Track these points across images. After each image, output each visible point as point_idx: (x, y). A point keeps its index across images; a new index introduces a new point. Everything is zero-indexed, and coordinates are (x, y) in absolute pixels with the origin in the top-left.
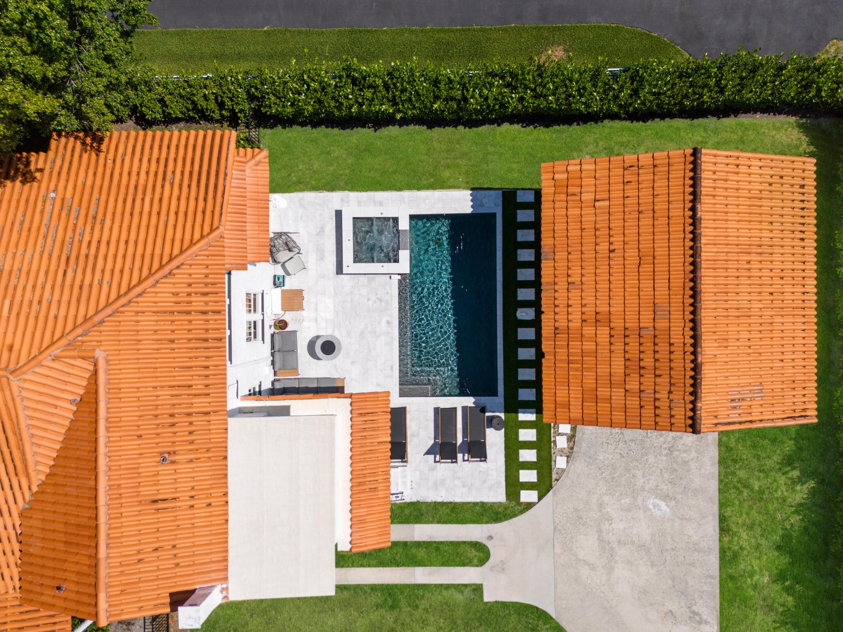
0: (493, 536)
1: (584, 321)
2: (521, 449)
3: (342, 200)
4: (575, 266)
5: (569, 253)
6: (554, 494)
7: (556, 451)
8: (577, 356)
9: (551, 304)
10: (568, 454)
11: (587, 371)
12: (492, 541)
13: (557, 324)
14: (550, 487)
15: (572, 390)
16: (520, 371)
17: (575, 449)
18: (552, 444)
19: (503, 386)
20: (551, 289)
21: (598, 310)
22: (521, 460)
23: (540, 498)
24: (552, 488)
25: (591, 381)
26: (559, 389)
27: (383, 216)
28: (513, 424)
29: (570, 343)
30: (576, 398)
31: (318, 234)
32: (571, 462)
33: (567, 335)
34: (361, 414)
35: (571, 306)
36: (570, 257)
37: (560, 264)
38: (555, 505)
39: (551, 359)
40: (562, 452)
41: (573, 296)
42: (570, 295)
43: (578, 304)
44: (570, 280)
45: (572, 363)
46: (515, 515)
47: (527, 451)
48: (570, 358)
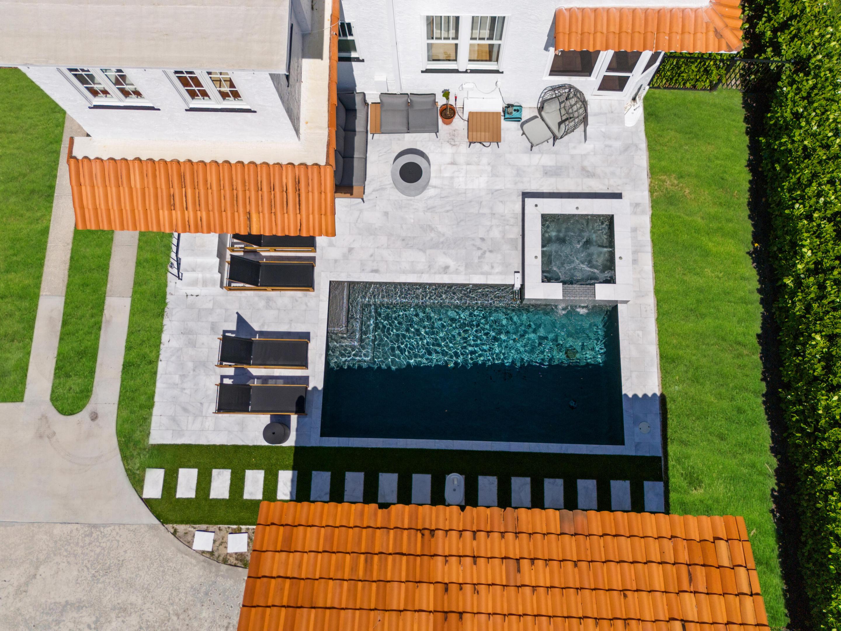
0: (97, 421)
1: (446, 586)
2: (232, 473)
3: (637, 205)
4: (552, 572)
5: (575, 564)
6: (151, 527)
7: (223, 533)
8: (380, 570)
9: (478, 524)
10: (216, 554)
11: (349, 590)
12: (89, 419)
13: (440, 533)
14: (163, 520)
15: (316, 558)
16: (361, 476)
17: (224, 567)
18: (235, 527)
19: (337, 445)
20: (506, 526)
21: (467, 617)
22: (215, 472)
23: (148, 503)
24: (163, 523)
25: (330, 596)
26: (319, 533)
27: (617, 262)
28: (273, 461)
29: (405, 558)
30: (300, 566)
31: (583, 169)
32: (202, 558)
33: (419, 553)
34: (297, 182)
35: (475, 563)
36: (570, 565)
37: (554, 545)
38: (132, 528)
39: (376, 520)
40: (221, 544)
41: (493, 569)
42: (497, 561)
43: (479, 577)
44: (525, 564)
45: (366, 560)
46: (125, 458)
47: (228, 482)
48: (376, 558)
